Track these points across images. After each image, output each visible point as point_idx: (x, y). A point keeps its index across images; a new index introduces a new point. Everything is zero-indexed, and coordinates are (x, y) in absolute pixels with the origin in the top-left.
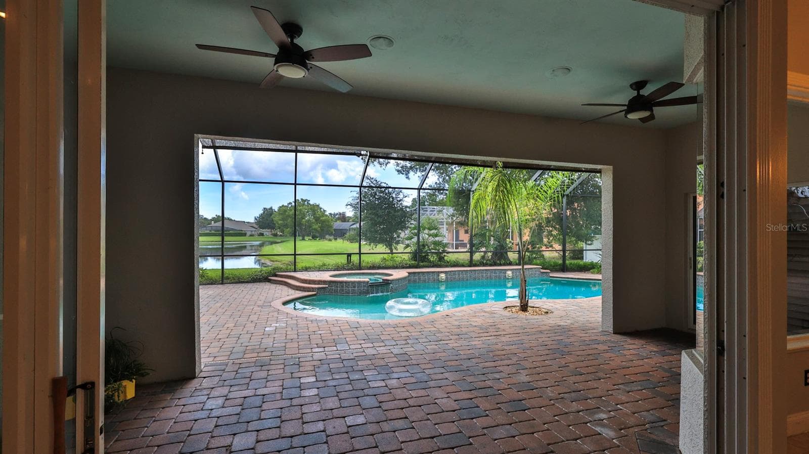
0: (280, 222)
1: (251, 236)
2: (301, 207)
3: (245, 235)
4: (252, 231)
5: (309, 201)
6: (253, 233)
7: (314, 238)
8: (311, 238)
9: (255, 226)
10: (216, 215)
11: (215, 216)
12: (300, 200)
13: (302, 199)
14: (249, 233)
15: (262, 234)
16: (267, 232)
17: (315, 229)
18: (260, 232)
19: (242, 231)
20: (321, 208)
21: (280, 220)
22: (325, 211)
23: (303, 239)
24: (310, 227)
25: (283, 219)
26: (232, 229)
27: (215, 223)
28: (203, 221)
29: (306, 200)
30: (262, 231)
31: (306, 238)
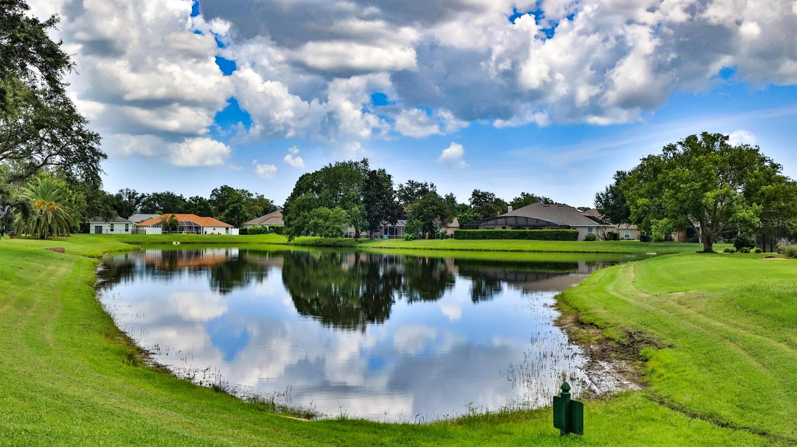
0: (640, 201)
1: (588, 239)
2: (701, 157)
3: (574, 237)
4: (590, 228)
5: (727, 138)
6: (594, 232)
7: (742, 246)
8: (731, 247)
9: (597, 215)
10: (523, 194)
11: (519, 196)
12: (700, 138)
13: (705, 134)
14: (584, 233)
15: (614, 237)
16: (628, 231)
17: (744, 221)
18: (610, 230)
19: (569, 227)
20: (763, 160)
21: (641, 196)
22: (775, 167)
23: (708, 250)
24: (729, 214)
25: (651, 194)
26: (548, 224)
27: (514, 209)
28: (492, 205)
29: (719, 135)
30: (613, 228)
31: (719, 247)
